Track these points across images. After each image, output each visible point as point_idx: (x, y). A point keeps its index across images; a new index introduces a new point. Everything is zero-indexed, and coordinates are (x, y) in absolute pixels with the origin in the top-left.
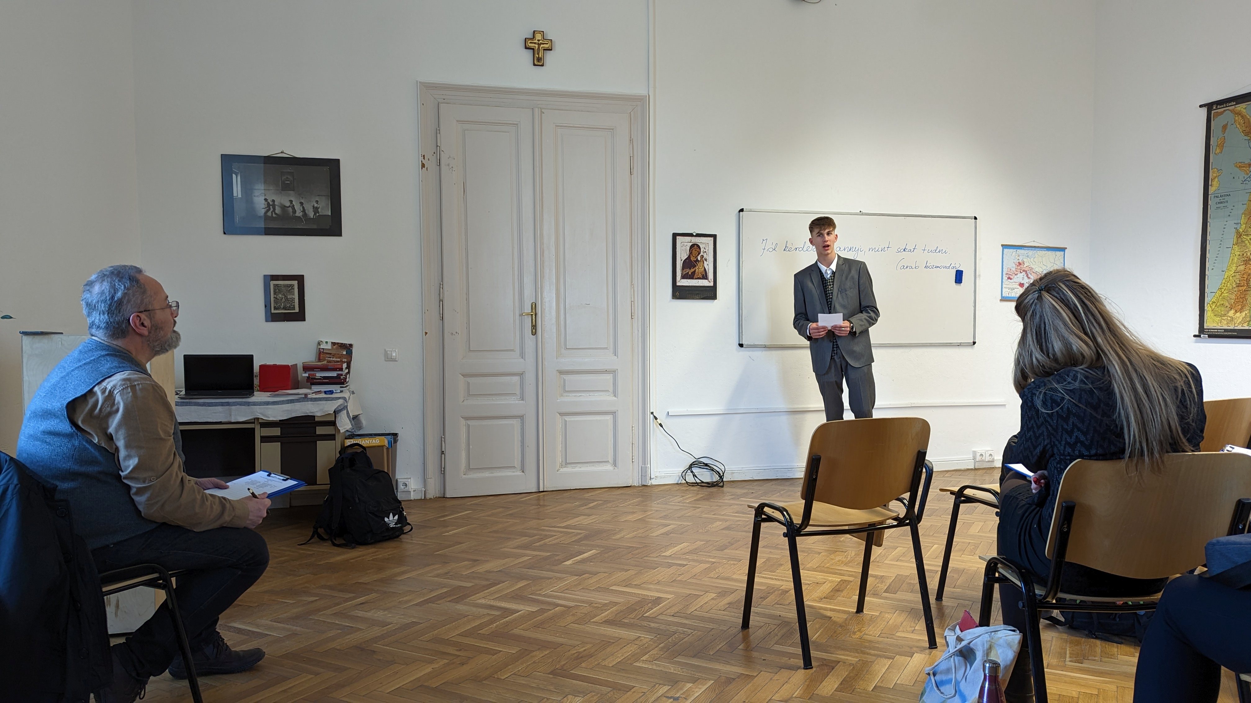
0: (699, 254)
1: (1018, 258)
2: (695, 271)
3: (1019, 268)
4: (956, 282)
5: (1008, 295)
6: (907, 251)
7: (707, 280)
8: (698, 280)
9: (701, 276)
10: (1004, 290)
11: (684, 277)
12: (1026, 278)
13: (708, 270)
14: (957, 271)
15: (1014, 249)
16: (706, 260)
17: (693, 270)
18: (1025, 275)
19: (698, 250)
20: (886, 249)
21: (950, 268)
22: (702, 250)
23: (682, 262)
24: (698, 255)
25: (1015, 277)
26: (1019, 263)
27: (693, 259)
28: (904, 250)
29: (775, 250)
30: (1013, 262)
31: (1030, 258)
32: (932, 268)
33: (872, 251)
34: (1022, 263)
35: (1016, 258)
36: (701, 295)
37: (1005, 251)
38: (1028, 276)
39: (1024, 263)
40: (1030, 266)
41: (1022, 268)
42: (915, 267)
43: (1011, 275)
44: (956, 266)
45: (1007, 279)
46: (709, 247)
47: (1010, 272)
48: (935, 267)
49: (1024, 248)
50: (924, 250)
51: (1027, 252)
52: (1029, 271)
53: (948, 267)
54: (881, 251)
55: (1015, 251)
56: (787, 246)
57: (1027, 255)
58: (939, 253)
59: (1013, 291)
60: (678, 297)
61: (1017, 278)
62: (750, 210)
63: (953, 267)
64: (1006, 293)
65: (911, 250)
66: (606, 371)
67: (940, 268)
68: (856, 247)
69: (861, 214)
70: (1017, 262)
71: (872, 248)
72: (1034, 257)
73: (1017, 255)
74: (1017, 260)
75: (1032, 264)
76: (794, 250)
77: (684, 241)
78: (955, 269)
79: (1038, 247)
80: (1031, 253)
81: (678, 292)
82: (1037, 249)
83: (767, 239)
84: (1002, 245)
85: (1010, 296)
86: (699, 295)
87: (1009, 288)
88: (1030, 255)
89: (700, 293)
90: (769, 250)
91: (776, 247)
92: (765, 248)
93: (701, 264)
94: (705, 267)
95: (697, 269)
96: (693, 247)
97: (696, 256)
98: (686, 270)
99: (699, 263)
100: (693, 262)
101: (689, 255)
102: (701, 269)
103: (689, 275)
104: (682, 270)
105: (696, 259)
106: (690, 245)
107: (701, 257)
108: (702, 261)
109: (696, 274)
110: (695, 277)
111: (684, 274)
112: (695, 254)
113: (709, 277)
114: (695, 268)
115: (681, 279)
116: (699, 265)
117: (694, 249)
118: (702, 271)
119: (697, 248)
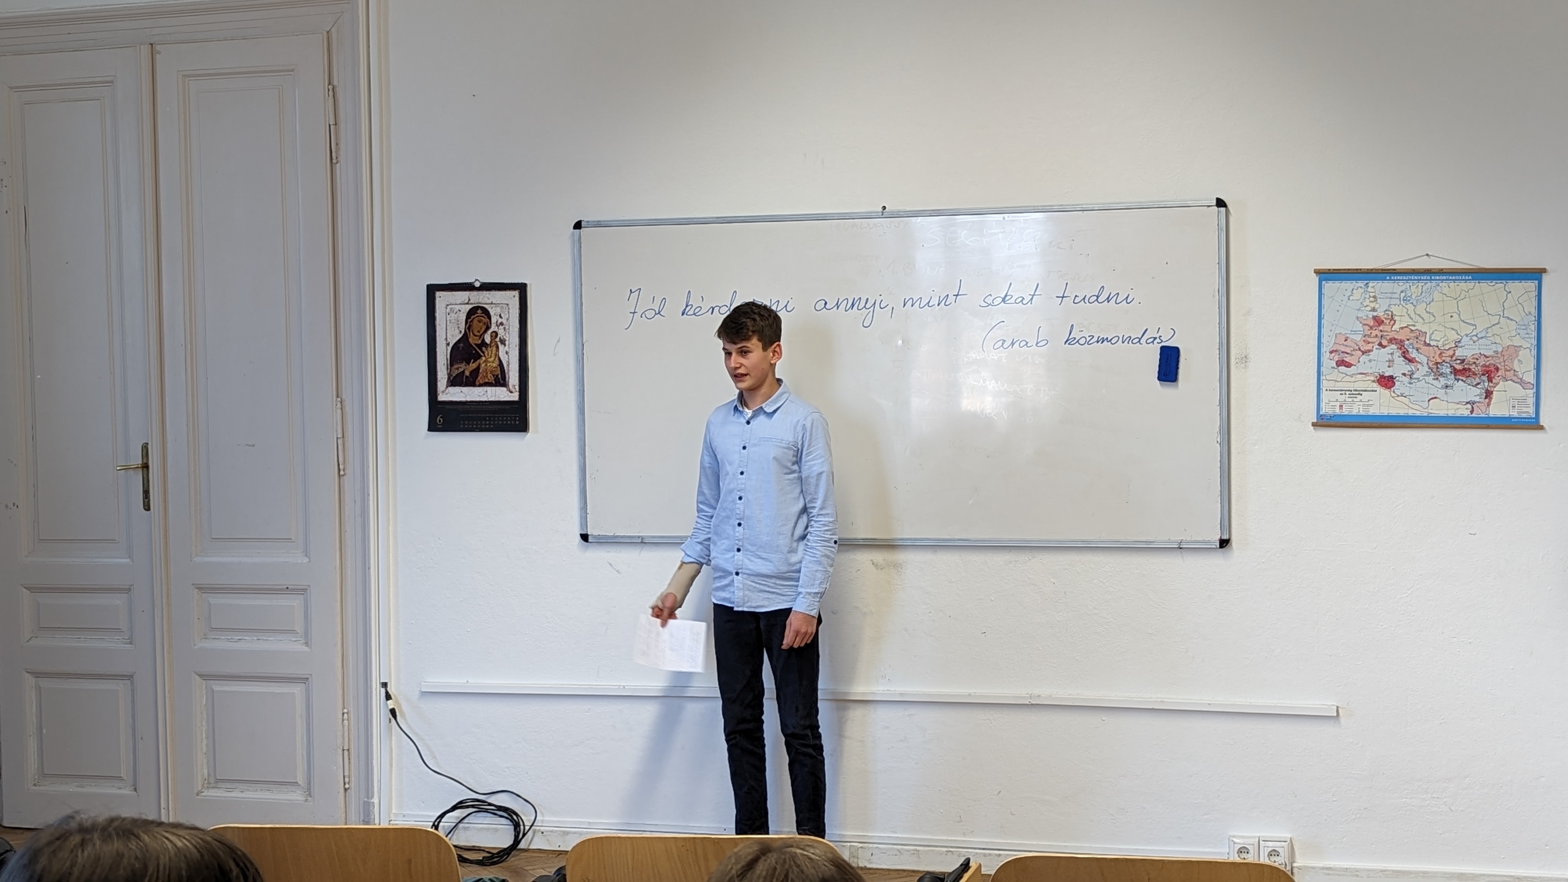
0: (488, 328)
1: (1373, 305)
2: (478, 368)
3: (1374, 333)
4: (1159, 379)
5: (1338, 411)
6: (1012, 300)
7: (504, 389)
8: (485, 388)
9: (492, 380)
10: (1325, 395)
11: (455, 381)
12: (1399, 360)
13: (508, 365)
14: (1162, 348)
15: (1356, 280)
16: (503, 342)
17: (473, 366)
18: (1398, 353)
19: (486, 320)
20: (951, 298)
21: (1143, 341)
22: (494, 320)
23: (449, 348)
24: (485, 331)
25: (1364, 358)
26: (1375, 318)
27: (473, 340)
28: (1004, 300)
29: (659, 313)
30: (1355, 318)
31: (1412, 303)
32: (1088, 344)
33: (912, 306)
34: (1386, 319)
35: (1367, 306)
36: (492, 423)
37: (1328, 286)
38: (1407, 356)
39: (1392, 319)
40: (1414, 326)
41: (1385, 334)
42: (1037, 343)
43: (1348, 354)
44: (1160, 336)
45: (1335, 365)
46: (508, 312)
47: (1346, 346)
48: (1095, 339)
49: (1392, 278)
50: (1063, 297)
51: (1403, 288)
52: (1411, 341)
53: (1138, 340)
54: (938, 305)
55: (1361, 287)
56: (689, 304)
57: (1403, 295)
58: (1108, 302)
59: (1355, 400)
60: (441, 426)
61: (1370, 361)
62: (599, 224)
63: (1152, 339)
64: (1332, 404)
65: (1023, 299)
66: (287, 588)
67: (1113, 341)
68: (867, 299)
69: (882, 215)
70: (1371, 316)
71: (911, 300)
72: (1428, 300)
73: (1367, 296)
74: (1370, 311)
75: (1421, 320)
76: (708, 312)
77: (453, 301)
78: (1158, 343)
79: (1441, 272)
80: (1415, 288)
81: (440, 416)
82: (1438, 278)
83: (640, 289)
84: (1318, 272)
85: (1346, 413)
86: (488, 422)
87: (1341, 390)
88: (1413, 297)
89: (490, 417)
90: (645, 314)
91: (663, 307)
92: (636, 311)
93: (493, 352)
94: (502, 359)
95: (483, 363)
96: (474, 315)
97: (481, 332)
98: (459, 366)
99: (487, 350)
100: (474, 348)
101: (465, 331)
102: (493, 362)
103: (465, 377)
104: (449, 367)
105: (480, 342)
106: (467, 311)
107: (491, 336)
108: (494, 344)
109: (481, 375)
110: (479, 381)
111: (454, 375)
112: (479, 329)
113: (509, 381)
114: (479, 360)
115: (447, 387)
116: (488, 355)
117: (475, 320)
118: (494, 368)
119: (483, 315)
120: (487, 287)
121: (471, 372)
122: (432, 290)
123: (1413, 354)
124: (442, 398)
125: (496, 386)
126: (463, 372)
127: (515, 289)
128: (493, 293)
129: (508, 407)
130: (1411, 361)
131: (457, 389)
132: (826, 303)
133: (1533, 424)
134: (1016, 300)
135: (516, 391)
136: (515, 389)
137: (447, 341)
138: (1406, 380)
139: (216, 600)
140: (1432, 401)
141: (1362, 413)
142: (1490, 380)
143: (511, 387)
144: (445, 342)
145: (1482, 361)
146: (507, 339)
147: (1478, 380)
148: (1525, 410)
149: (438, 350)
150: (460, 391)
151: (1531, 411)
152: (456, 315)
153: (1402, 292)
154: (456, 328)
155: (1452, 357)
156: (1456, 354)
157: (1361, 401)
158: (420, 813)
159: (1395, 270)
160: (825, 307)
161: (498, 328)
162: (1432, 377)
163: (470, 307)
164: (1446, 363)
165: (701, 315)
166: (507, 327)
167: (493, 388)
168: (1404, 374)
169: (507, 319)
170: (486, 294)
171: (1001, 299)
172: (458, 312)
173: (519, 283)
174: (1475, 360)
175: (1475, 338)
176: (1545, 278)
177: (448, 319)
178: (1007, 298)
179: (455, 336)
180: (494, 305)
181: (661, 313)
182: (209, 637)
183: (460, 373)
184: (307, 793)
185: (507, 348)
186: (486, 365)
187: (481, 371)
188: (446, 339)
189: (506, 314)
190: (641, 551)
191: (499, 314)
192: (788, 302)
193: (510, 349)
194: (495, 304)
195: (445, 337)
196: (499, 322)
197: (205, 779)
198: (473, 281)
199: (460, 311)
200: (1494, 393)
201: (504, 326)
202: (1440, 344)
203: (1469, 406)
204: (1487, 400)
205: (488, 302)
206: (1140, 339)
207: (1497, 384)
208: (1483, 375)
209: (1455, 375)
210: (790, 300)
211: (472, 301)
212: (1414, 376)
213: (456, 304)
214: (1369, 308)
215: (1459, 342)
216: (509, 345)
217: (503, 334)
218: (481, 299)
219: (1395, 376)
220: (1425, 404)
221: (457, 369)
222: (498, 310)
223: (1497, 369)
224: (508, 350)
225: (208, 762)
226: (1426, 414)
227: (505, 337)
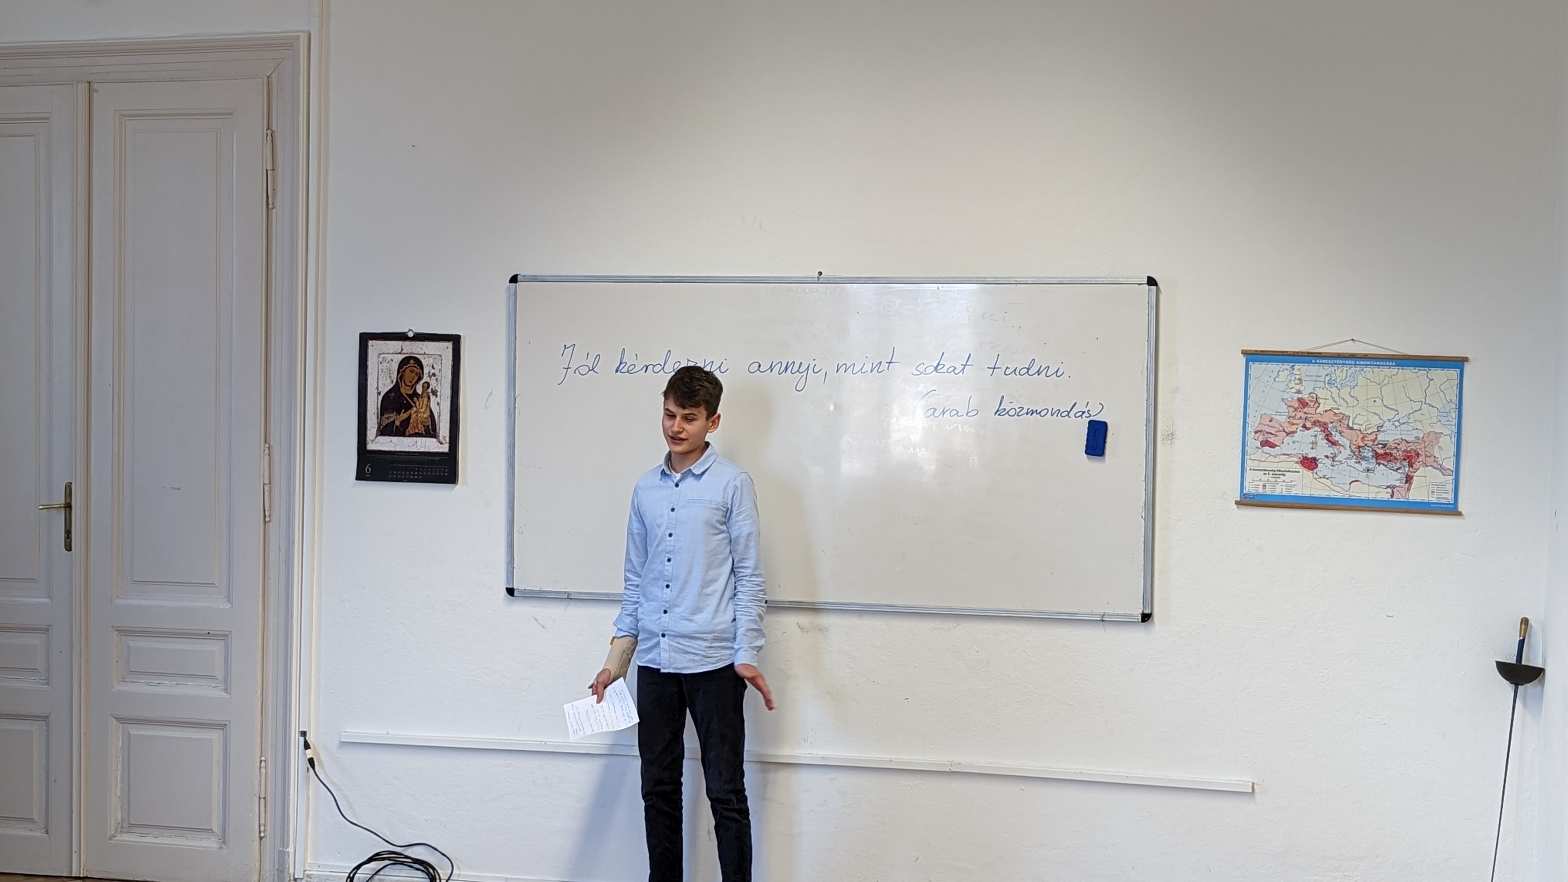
0: (420, 379)
1: (1298, 387)
2: (409, 418)
3: (1299, 415)
4: (1087, 452)
5: (1261, 490)
6: (944, 370)
7: (434, 440)
8: (415, 439)
9: (421, 429)
10: (1249, 475)
11: (385, 430)
12: (1322, 443)
13: (439, 416)
14: (1091, 422)
15: (1283, 362)
16: (435, 393)
17: (403, 416)
18: (1321, 436)
19: (418, 370)
20: (884, 366)
21: (1072, 414)
22: (426, 370)
23: (380, 398)
24: (417, 382)
25: (1288, 439)
26: (1300, 400)
27: (405, 390)
28: (936, 369)
29: (593, 369)
30: (1280, 399)
31: (1337, 387)
32: (1018, 416)
33: (845, 371)
34: (1310, 401)
35: (1292, 388)
36: (421, 473)
37: (1255, 367)
38: (1330, 439)
39: (1317, 401)
40: (1338, 409)
41: (1309, 416)
42: (968, 413)
43: (1272, 434)
44: (1089, 410)
45: (1259, 445)
46: (441, 363)
47: (1271, 427)
48: (1025, 411)
49: (1318, 361)
50: (994, 368)
51: (1328, 371)
52: (1334, 424)
53: (1066, 413)
54: (871, 371)
55: (1287, 369)
56: (623, 361)
57: (1328, 378)
58: (1039, 375)
59: (1278, 480)
60: (369, 476)
61: (1294, 442)
62: (535, 279)
63: (1081, 413)
64: (1255, 483)
65: (955, 368)
66: (209, 633)
67: (1042, 414)
68: (801, 363)
69: (818, 280)
70: (1296, 398)
71: (845, 366)
72: (1352, 384)
73: (1293, 378)
74: (1296, 393)
75: (1344, 404)
76: (642, 369)
77: (385, 350)
78: (1086, 417)
79: (1365, 357)
80: (1340, 372)
81: (368, 465)
82: (1362, 363)
83: (574, 345)
84: (1245, 353)
85: (1269, 493)
86: (416, 473)
87: (1265, 470)
88: (1338, 380)
89: (419, 468)
90: (579, 370)
91: (597, 364)
92: (570, 366)
93: (425, 403)
94: (433, 410)
95: (414, 413)
96: (406, 365)
97: (413, 383)
98: (390, 415)
99: (419, 401)
100: (405, 398)
101: (397, 381)
102: (424, 413)
103: (395, 426)
104: (379, 416)
105: (411, 392)
106: (400, 360)
107: (423, 387)
108: (425, 395)
109: (411, 426)
110: (409, 431)
111: (384, 425)
112: (411, 379)
113: (439, 432)
114: (410, 411)
115: (376, 436)
116: (419, 405)
117: (407, 369)
118: (425, 419)
119: (416, 365)
120: (420, 337)
121: (401, 422)
122: (365, 339)
123: (1336, 437)
124: (371, 447)
125: (426, 436)
126: (394, 422)
127: (449, 341)
128: (426, 343)
129: (437, 458)
130: (1334, 443)
131: (387, 439)
132: (760, 366)
133: (1451, 510)
134: (948, 370)
135: (447, 443)
136: (445, 440)
137: (378, 390)
138: (1328, 462)
139: (135, 643)
140: (1353, 484)
141: (1284, 493)
142: (1411, 465)
143: (441, 438)
144: (376, 391)
145: (1403, 447)
146: (439, 390)
147: (1399, 465)
148: (1444, 495)
149: (369, 399)
150: (390, 440)
151: (1450, 497)
152: (388, 365)
153: (1327, 375)
154: (388, 378)
155: (1374, 441)
156: (1378, 439)
157: (1284, 481)
158: (335, 864)
159: (1320, 353)
160: (759, 369)
161: (430, 379)
162: (1353, 461)
163: (402, 357)
164: (1369, 447)
165: (635, 373)
166: (439, 378)
167: (424, 439)
168: (1327, 457)
169: (440, 371)
170: (420, 344)
171: (934, 368)
172: (391, 361)
173: (453, 335)
174: (1397, 445)
175: (1397, 424)
176: (1467, 367)
177: (380, 368)
178: (940, 367)
179: (387, 386)
180: (427, 356)
181: (595, 370)
182: (126, 680)
183: (390, 422)
184: (221, 841)
185: (438, 399)
186: (417, 415)
187: (411, 421)
188: (377, 388)
189: (439, 365)
190: (568, 606)
191: (431, 366)
192: (722, 363)
193: (442, 400)
194: (427, 354)
195: (376, 386)
196: (432, 372)
197: (119, 824)
198: (407, 331)
199: (392, 360)
200: (1414, 478)
201: (436, 377)
202: (1363, 429)
203: (1389, 490)
204: (1407, 485)
205: (421, 353)
206: (1069, 413)
207: (1418, 469)
208: (1404, 460)
209: (1377, 459)
210: (724, 362)
211: (404, 351)
212: (1337, 459)
213: (389, 354)
214: (1294, 390)
215: (1382, 426)
216: (441, 396)
217: (435, 385)
218: (414, 349)
219: (1318, 458)
220: (1347, 487)
221: (388, 418)
222: (431, 360)
223: (1418, 455)
224: (439, 402)
225: (122, 806)
226: (1347, 497)
227: (437, 388)
